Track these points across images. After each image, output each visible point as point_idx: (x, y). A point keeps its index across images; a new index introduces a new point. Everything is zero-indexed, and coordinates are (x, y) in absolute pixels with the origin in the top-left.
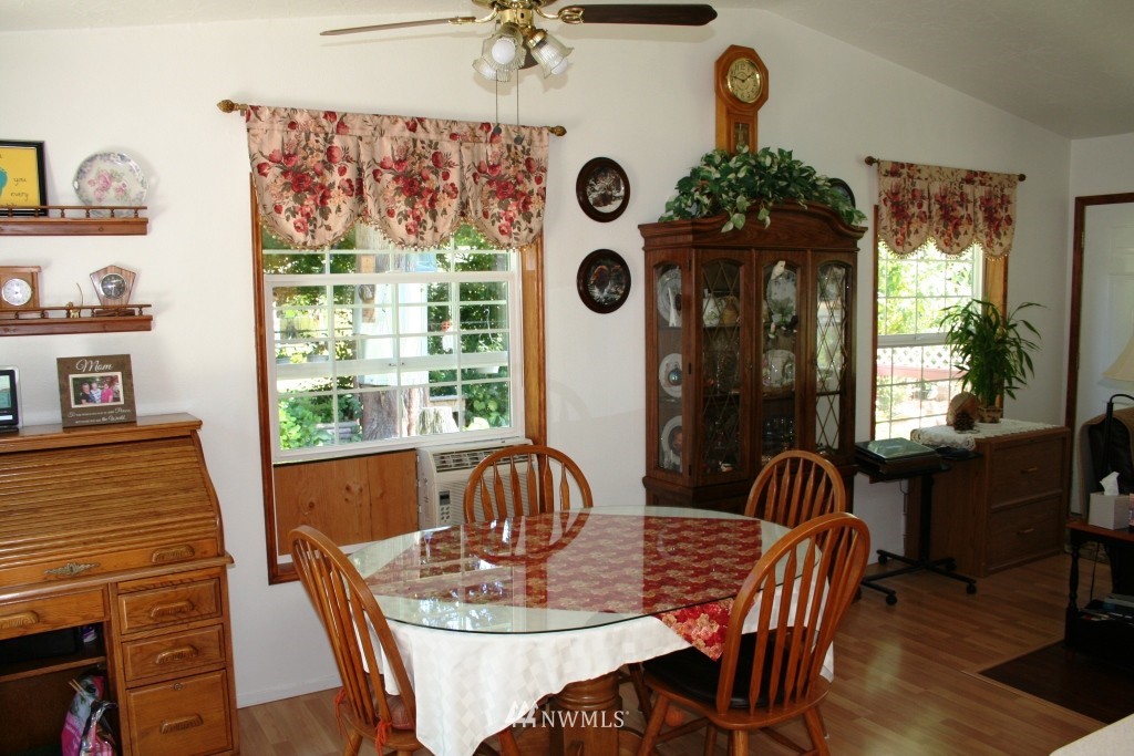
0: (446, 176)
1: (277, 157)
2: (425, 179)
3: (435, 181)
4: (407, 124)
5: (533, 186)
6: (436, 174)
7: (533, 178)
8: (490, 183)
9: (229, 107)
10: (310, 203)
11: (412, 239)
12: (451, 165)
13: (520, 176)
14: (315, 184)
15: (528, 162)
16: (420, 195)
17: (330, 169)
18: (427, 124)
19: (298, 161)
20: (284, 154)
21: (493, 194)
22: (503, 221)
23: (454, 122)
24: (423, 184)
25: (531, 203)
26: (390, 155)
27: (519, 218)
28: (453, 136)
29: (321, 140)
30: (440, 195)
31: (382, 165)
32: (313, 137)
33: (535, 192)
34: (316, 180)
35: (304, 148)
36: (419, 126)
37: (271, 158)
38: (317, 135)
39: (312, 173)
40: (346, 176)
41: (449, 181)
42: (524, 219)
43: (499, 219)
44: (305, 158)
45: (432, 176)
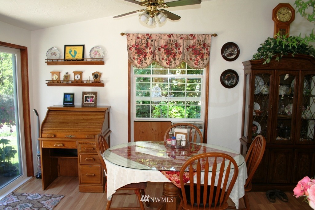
0: (179, 49)
1: (134, 46)
2: (173, 50)
3: (175, 50)
4: (168, 36)
5: (206, 51)
6: (176, 48)
7: (206, 49)
8: (192, 51)
9: (123, 34)
10: (141, 57)
11: (168, 66)
12: (180, 46)
13: (201, 49)
14: (143, 52)
15: (204, 45)
16: (171, 54)
17: (147, 48)
18: (174, 35)
19: (139, 46)
20: (136, 45)
21: (193, 54)
22: (196, 61)
23: (182, 34)
24: (172, 51)
25: (204, 56)
26: (163, 44)
27: (200, 60)
28: (181, 38)
29: (145, 41)
30: (177, 54)
31: (161, 47)
32: (143, 40)
33: (206, 53)
34: (143, 51)
35: (141, 43)
36: (171, 36)
37: (133, 46)
38: (144, 40)
39: (142, 49)
40: (151, 50)
41: (180, 50)
42: (201, 60)
43: (195, 60)
44: (141, 46)
45: (175, 49)
